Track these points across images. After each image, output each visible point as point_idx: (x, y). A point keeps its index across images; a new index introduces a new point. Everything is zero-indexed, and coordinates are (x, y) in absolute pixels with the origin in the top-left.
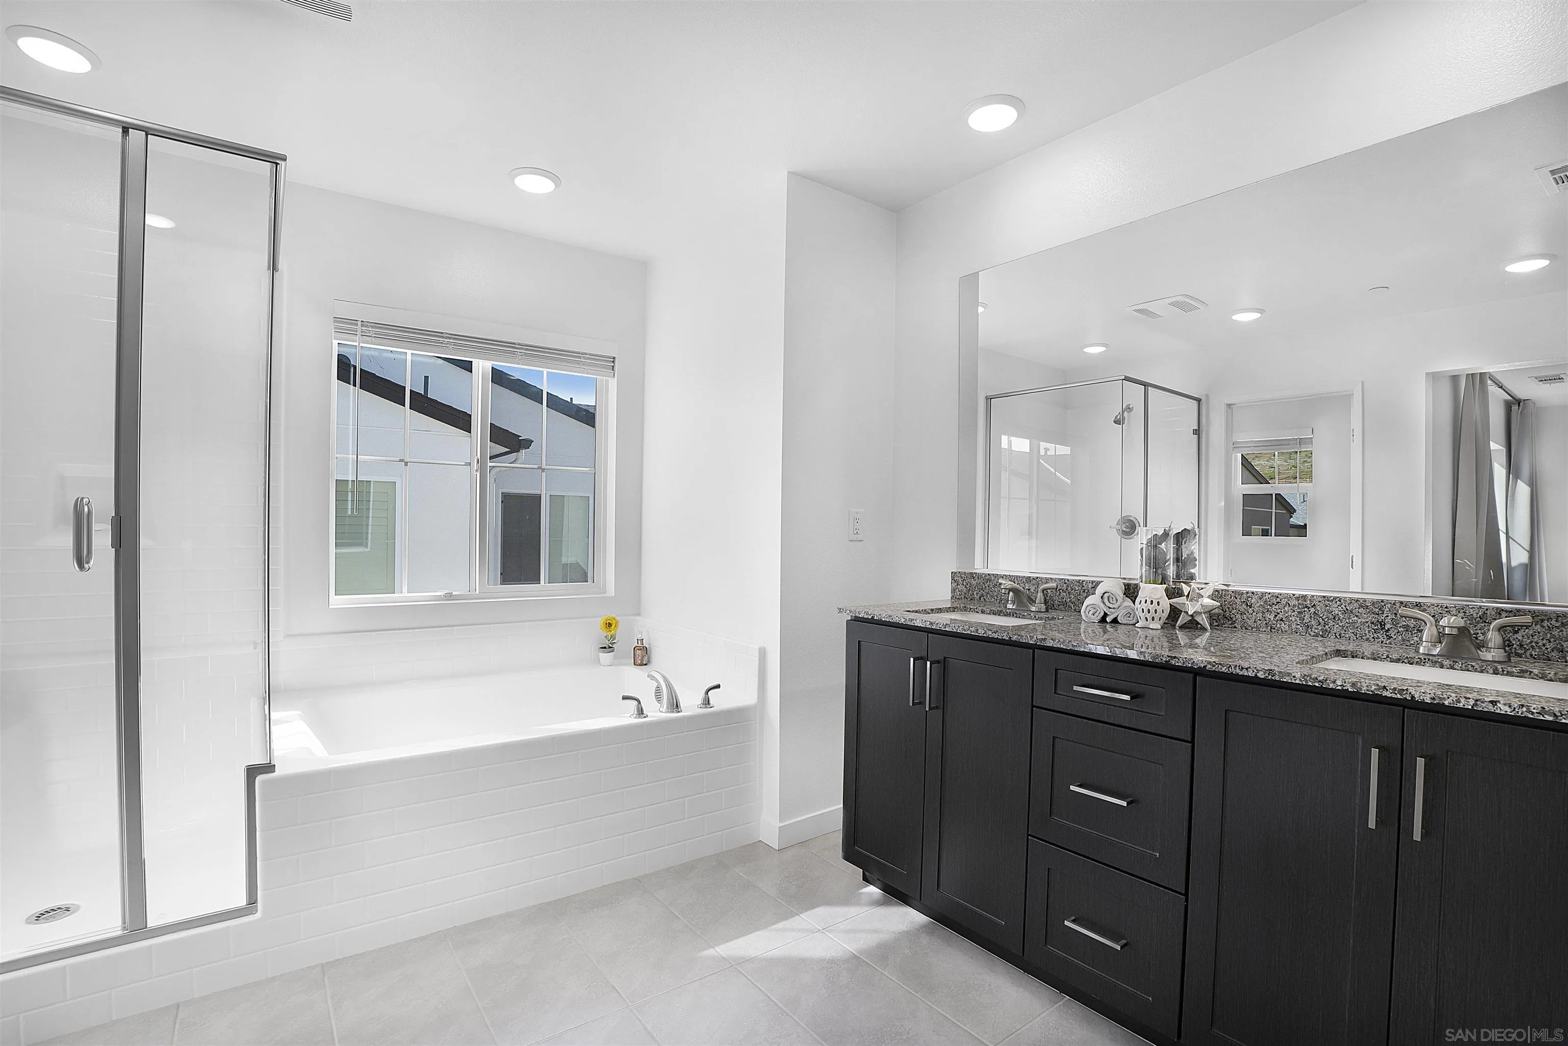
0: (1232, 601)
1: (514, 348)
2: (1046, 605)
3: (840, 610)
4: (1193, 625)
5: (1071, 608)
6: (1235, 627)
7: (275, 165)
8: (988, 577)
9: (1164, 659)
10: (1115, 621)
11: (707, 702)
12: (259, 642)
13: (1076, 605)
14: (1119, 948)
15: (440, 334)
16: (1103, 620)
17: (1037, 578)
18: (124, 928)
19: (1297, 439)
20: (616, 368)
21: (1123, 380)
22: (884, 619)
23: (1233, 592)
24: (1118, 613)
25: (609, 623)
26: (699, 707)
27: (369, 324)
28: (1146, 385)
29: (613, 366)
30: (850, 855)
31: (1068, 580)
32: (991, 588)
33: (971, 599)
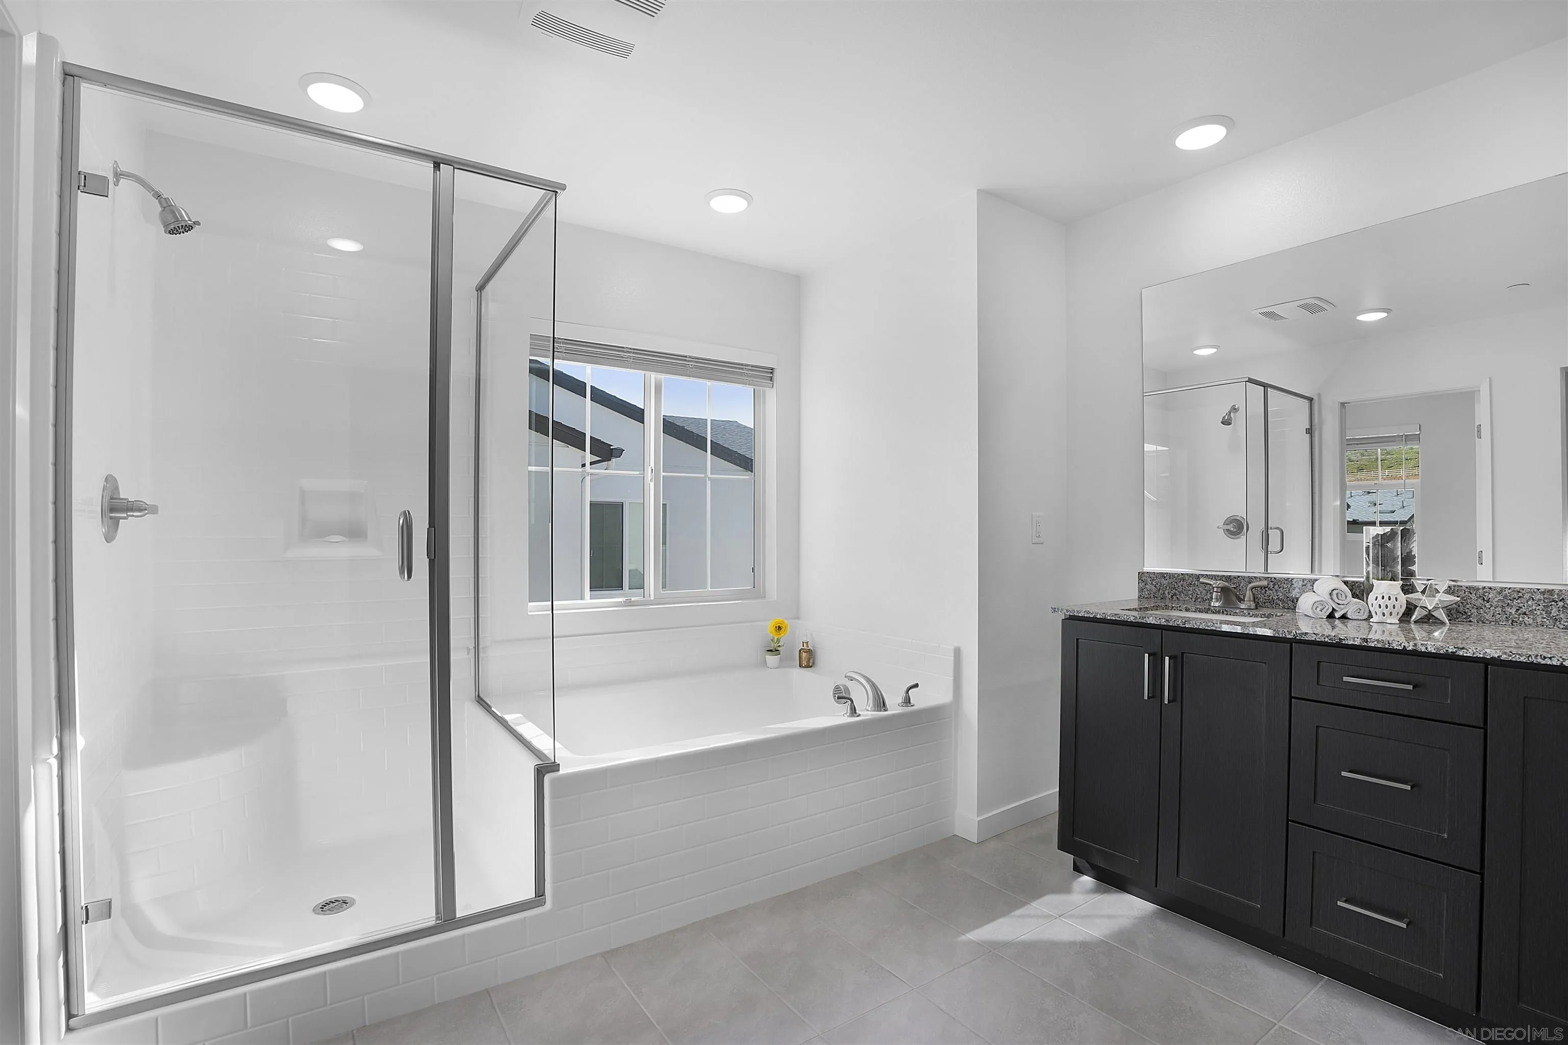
0: (1466, 596)
1: (685, 360)
2: (1255, 603)
3: (1054, 610)
4: (1429, 619)
5: (1279, 605)
6: (1470, 621)
7: (554, 193)
8: (1181, 576)
9: (1450, 651)
10: (1344, 617)
11: (907, 701)
12: (471, 648)
13: (1284, 602)
14: (1404, 926)
15: (621, 349)
16: (1331, 616)
17: (1239, 577)
18: (437, 919)
19: (1402, 435)
20: (775, 378)
21: (1246, 381)
22: (1109, 618)
23: (1467, 588)
24: (1347, 610)
25: (779, 626)
26: (901, 705)
27: (560, 341)
28: (1265, 386)
29: (771, 377)
30: (1064, 845)
31: (1275, 578)
32: (1185, 587)
33: (1162, 598)
